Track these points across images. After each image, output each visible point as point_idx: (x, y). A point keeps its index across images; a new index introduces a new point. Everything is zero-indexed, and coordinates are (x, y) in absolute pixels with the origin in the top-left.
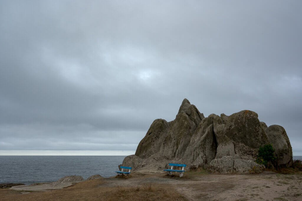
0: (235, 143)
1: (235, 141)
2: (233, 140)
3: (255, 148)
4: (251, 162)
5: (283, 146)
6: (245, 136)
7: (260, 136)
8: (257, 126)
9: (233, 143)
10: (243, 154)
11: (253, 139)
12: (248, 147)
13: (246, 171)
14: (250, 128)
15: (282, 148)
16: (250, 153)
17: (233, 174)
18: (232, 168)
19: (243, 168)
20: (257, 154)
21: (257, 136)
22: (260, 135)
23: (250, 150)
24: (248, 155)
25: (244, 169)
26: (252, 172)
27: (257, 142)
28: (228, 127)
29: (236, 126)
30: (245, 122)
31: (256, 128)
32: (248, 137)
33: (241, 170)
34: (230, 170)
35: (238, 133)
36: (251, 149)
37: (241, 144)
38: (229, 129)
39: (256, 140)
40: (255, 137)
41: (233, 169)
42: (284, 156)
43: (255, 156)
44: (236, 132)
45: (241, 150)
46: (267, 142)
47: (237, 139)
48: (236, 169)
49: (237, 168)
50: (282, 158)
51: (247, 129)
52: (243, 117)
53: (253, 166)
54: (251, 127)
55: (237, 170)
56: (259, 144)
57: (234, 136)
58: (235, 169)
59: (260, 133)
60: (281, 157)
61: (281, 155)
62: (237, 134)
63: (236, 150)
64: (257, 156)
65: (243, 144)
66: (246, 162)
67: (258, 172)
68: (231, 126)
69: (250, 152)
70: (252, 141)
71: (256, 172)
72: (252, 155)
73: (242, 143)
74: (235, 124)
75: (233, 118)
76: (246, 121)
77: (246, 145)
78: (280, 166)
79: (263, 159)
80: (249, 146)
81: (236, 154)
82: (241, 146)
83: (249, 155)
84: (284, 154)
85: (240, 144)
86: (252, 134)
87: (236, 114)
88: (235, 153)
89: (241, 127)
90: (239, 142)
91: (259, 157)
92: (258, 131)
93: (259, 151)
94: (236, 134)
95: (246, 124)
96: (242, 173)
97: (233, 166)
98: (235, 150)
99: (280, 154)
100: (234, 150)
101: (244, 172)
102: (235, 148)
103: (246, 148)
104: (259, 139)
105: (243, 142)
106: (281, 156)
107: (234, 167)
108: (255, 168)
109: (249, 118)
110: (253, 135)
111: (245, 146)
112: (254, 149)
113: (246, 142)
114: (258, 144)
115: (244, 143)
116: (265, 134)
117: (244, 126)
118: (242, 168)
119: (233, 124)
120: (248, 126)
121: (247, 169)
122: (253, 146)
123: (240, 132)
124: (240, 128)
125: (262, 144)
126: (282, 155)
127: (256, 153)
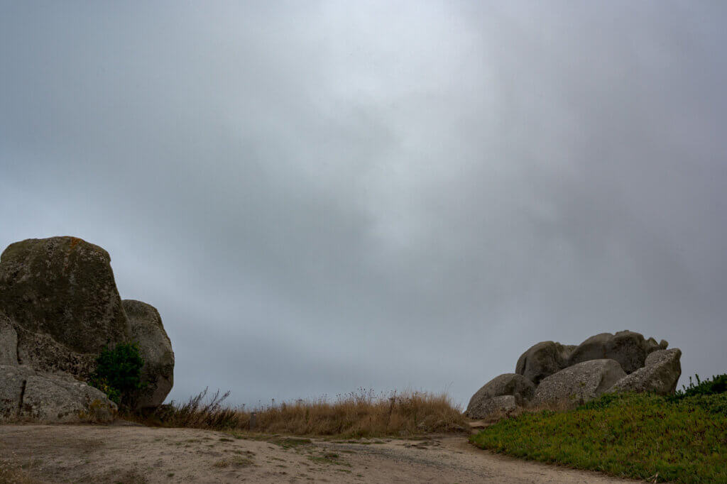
0: (23, 330)
1: (22, 322)
2: (17, 319)
3: (85, 352)
4: (85, 389)
5: (162, 354)
6: (61, 312)
7: (109, 317)
8: (106, 287)
9: (16, 329)
10: (44, 368)
11: (85, 324)
12: (63, 345)
13: (67, 414)
14: (84, 289)
15: (157, 361)
16: (68, 364)
17: (19, 420)
18: (15, 404)
19: (59, 404)
20: (92, 370)
21: (99, 316)
22: (109, 315)
23: (69, 356)
24: (60, 372)
25: (60, 407)
26: (88, 417)
27: (96, 332)
28: (8, 276)
29: (37, 275)
30: (68, 270)
31: (102, 290)
32: (69, 314)
33: (49, 410)
34: (8, 410)
35: (39, 298)
36: (74, 354)
37: (41, 336)
38: (10, 283)
39: (94, 328)
40: (91, 318)
41: (20, 406)
42: (158, 384)
43: (84, 376)
44: (33, 296)
45: (38, 354)
46: (124, 337)
47: (30, 315)
48: (31, 407)
49: (36, 404)
50: (151, 389)
51: (71, 291)
52: (62, 254)
53: (92, 400)
54: (85, 286)
55: (36, 412)
56: (101, 341)
57: (21, 307)
58: (29, 408)
59: (111, 307)
60: (150, 387)
61: (150, 379)
62: (35, 303)
63: (22, 352)
64: (90, 375)
65: (48, 336)
66: (66, 388)
67: (106, 420)
68: (15, 275)
69: (67, 361)
70: (80, 331)
71: (99, 420)
72: (75, 371)
73: (44, 333)
74: (34, 269)
75: (28, 253)
76: (73, 266)
77: (57, 340)
78: (140, 411)
79: (107, 385)
80: (66, 342)
81: (20, 364)
82: (40, 341)
83: (63, 370)
84: (161, 378)
85: (39, 335)
86: (85, 308)
87: (36, 241)
88: (19, 360)
89: (53, 281)
90: (35, 328)
91: (97, 377)
92: (106, 302)
93: (99, 361)
94: (30, 301)
95: (72, 276)
96: (55, 421)
97: (19, 397)
98: (18, 353)
99: (150, 376)
100: (15, 350)
101: (60, 416)
102: (18, 345)
103: (57, 348)
104: (103, 324)
105: (48, 328)
106: (151, 382)
107: (22, 401)
108: (97, 406)
109: (85, 260)
110: (87, 310)
111: (53, 341)
112: (82, 355)
113: (60, 329)
114: (99, 339)
115: (53, 334)
116: (121, 313)
117: (63, 282)
118: (53, 404)
119: (27, 268)
120: (77, 282)
121: (72, 409)
122: (78, 346)
123: (45, 296)
124: (47, 284)
125: (109, 341)
126: (154, 381)
127: (88, 367)
